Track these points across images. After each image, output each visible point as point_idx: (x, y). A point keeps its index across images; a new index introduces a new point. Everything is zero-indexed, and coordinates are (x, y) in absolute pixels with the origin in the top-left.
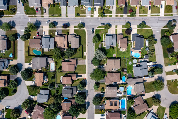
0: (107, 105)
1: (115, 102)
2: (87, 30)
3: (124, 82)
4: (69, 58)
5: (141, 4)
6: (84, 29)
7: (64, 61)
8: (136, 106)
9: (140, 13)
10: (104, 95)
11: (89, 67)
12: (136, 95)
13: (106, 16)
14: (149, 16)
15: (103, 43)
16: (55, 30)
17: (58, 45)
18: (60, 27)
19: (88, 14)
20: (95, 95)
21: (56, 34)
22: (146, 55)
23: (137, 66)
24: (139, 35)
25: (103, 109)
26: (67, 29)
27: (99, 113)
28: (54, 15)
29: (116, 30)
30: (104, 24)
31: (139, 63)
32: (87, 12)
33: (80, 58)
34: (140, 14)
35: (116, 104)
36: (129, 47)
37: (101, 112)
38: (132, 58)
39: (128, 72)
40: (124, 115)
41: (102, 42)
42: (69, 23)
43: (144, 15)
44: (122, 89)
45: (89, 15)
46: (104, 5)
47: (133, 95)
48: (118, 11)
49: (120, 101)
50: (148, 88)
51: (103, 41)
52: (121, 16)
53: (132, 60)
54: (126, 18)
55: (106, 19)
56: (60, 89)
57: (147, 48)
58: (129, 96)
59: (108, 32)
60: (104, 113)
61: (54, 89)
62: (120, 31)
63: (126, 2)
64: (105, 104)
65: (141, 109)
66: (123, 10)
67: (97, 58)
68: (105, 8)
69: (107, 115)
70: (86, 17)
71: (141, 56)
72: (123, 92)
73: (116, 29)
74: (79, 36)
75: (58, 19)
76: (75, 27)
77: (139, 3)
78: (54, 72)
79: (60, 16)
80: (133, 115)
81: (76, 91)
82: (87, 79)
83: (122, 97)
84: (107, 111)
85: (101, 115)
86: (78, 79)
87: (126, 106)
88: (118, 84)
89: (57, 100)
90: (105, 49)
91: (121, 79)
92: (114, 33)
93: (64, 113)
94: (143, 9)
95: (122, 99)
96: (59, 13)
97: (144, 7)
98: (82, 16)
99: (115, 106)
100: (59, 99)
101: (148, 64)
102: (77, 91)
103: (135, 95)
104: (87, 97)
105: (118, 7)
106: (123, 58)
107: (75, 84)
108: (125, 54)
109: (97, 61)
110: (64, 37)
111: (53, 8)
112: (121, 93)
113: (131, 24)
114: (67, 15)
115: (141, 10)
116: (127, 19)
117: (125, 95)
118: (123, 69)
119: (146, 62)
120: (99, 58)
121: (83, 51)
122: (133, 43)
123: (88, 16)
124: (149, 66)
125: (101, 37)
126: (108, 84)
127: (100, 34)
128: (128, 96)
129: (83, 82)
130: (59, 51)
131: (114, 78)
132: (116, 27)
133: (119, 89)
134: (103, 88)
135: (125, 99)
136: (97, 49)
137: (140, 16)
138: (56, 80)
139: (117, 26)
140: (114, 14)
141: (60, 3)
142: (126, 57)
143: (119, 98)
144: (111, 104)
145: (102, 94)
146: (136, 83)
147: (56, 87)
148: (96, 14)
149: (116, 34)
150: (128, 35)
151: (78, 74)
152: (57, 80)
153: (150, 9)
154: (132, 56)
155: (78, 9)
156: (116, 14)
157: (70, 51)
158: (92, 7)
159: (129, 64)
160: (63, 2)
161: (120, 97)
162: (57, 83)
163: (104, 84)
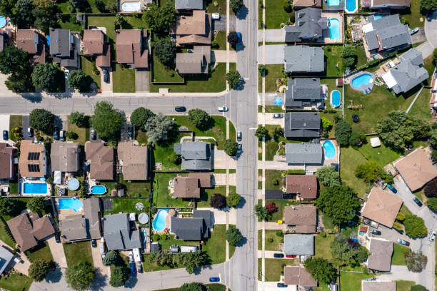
0: (31, 145)
1: (38, 166)
2: (223, 96)
3: (90, 189)
4: (153, 48)
5: (287, 233)
6: (228, 88)
7: (145, 35)
8: (30, 220)
9: (266, 231)
10: (58, 139)
11: (130, 100)
12: (58, 221)
13: (260, 145)
14: (260, 254)
15: (191, 138)
16: (226, 14)
17: (184, 18)
18: (233, 26)
19: (267, 98)
20: (58, 117)
21: (215, 16)
22: (160, 246)
23: (131, 224)
24: (212, 230)
25: (21, 136)
26: (228, 45)
27: (12, 125)
28: (264, 10)
29: (224, 171)
30: (240, 138)
31: (140, 228)
32: (272, 95)
33: (153, 78)
34: (264, 233)
35: (34, 168)
36: (179, 203)
37: (14, 131)
38: (152, 211)
39: (117, 202)
40: (6, 190)
41: (194, 135)
42: (242, 48)
43: (261, 241)
44: (73, 184)
45: (264, 100)
46: (288, 138)
47: (58, 212)
48: (273, 175)
49: (42, 181)
50: (76, 251)
51: (196, 138)
52: (260, 183)
53: (146, 210)
54: (254, 197)
55: (254, 143)
56: (73, 26)
57: (177, 250)
58: (55, 202)
59: (220, 151)
60: (13, 139)
61: (72, 9)
62: (220, 180)
63: (295, 195)
64: (36, 141)
65: (20, 231)
66: (273, 188)
67: (149, 120)
68: (281, 143)
69: (7, 145)
70: (258, 94)
71: (157, 235)
72: (66, 187)
73: (228, 171)
74: (209, 75)
75: (255, 20)
76: (233, 65)
77: (291, 230)
78: (117, 9)
79: (261, 26)
80: (5, 210)
81: (67, 68)
82: (99, 95)
83: (53, 185)
84: (16, 146)
85: (7, 132)
86: (98, 73)
87: (30, 195)
88: (86, 175)
89: (40, 16)
90: (175, 141)
91: (100, 182)
92: (217, 166)
93: (10, 35)
94: (277, 239)
95: (49, 186)
96: (270, 24)
97: (282, 242)
98: (260, 83)
99: (29, 165)
100: (44, 20)
101: (136, 252)
102: (68, 71)
103: (57, 217)
104: (53, 97)
105: (283, 175)
106: (152, 188)
107: (87, 63)
108: (163, 193)
109: (140, 120)
110: (206, 36)
111: (282, 6)
112: (62, 183)
113: (239, 209)
114: (264, 43)
115: (274, 234)
116: (252, 198)
117: (59, 194)
118: (123, 187)
119: (140, 247)
120: (147, 124)
121: (172, 86)
122: (189, 214)
123: (262, 99)
124: (130, 253)
125: (206, 132)
126: (86, 151)
127: (215, 129)
128: (57, 200)
129: (93, 85)
130: (165, 20)
131: (100, 164)
132: (232, 171)
133: (75, 177)
134: (75, 137)
135: (49, 193)
136: (176, 122)
137: (260, 232)
138: (96, 15)
139: (234, 174)
140: (264, 165)
141: (294, 25)
142: (155, 196)
143: (49, 177)
144: (33, 156)
145: (61, 133)
146: (87, 221)
147: (78, 16)
148: (266, 119)
149: (213, 170)
150: (209, 201)
151: (111, 73)
152: (96, 17)
153: (276, 255)
154: (156, 211)
155: (277, 73)
156: (266, 170)
157: (168, 49)
158: (284, 108)
159: (137, 204)
160: (294, 33)
161: (53, 179)
162: (89, 18)
163: (87, 139)
